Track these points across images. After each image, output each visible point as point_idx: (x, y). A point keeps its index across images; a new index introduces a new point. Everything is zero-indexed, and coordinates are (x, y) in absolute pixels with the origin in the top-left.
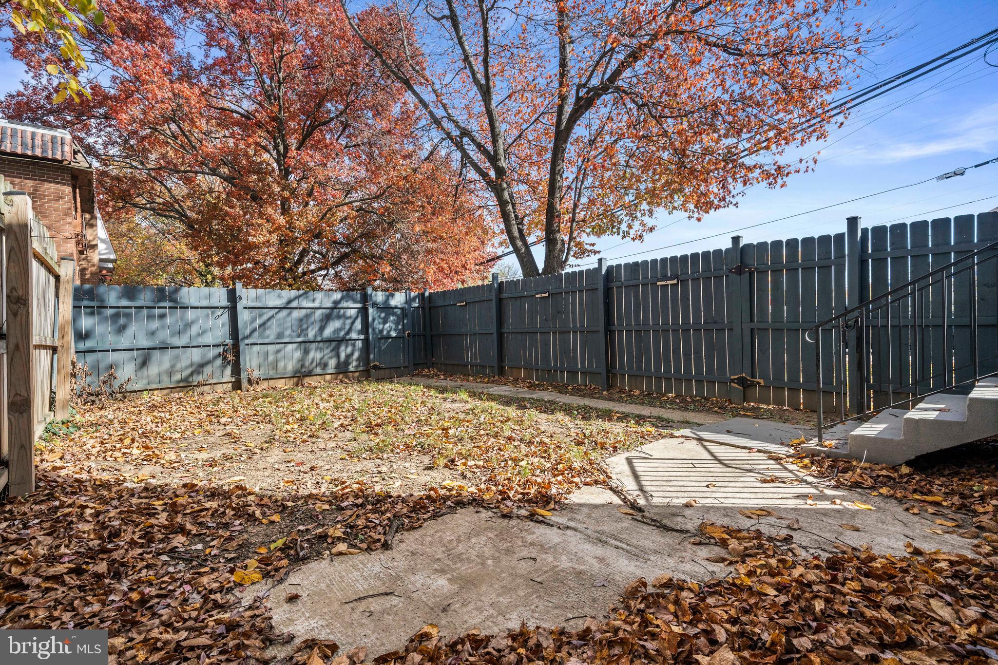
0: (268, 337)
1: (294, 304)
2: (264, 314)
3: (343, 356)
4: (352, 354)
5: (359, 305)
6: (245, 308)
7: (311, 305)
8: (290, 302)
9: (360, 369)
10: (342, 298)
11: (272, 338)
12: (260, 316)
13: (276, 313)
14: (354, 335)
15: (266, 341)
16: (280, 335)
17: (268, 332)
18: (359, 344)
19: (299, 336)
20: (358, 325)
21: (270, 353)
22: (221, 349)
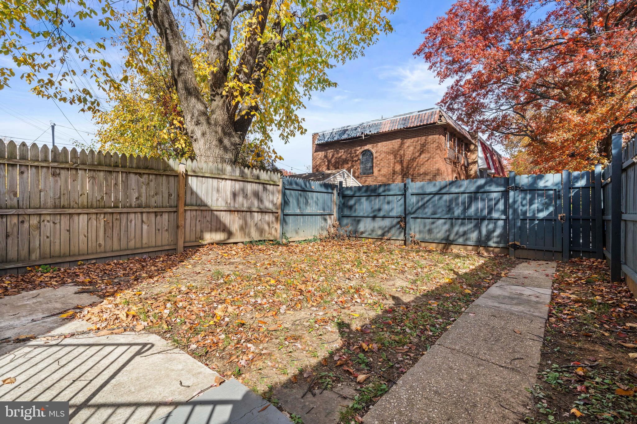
0: (426, 213)
1: (444, 191)
2: (424, 198)
3: (484, 232)
4: (494, 231)
5: (502, 189)
6: (412, 195)
7: (457, 190)
8: (441, 189)
9: (501, 245)
10: (486, 184)
11: (428, 215)
12: (422, 199)
13: (432, 198)
14: (495, 215)
15: (424, 216)
16: (434, 213)
17: (426, 210)
18: (501, 223)
19: (447, 214)
20: (501, 206)
21: (427, 224)
22: (399, 219)
